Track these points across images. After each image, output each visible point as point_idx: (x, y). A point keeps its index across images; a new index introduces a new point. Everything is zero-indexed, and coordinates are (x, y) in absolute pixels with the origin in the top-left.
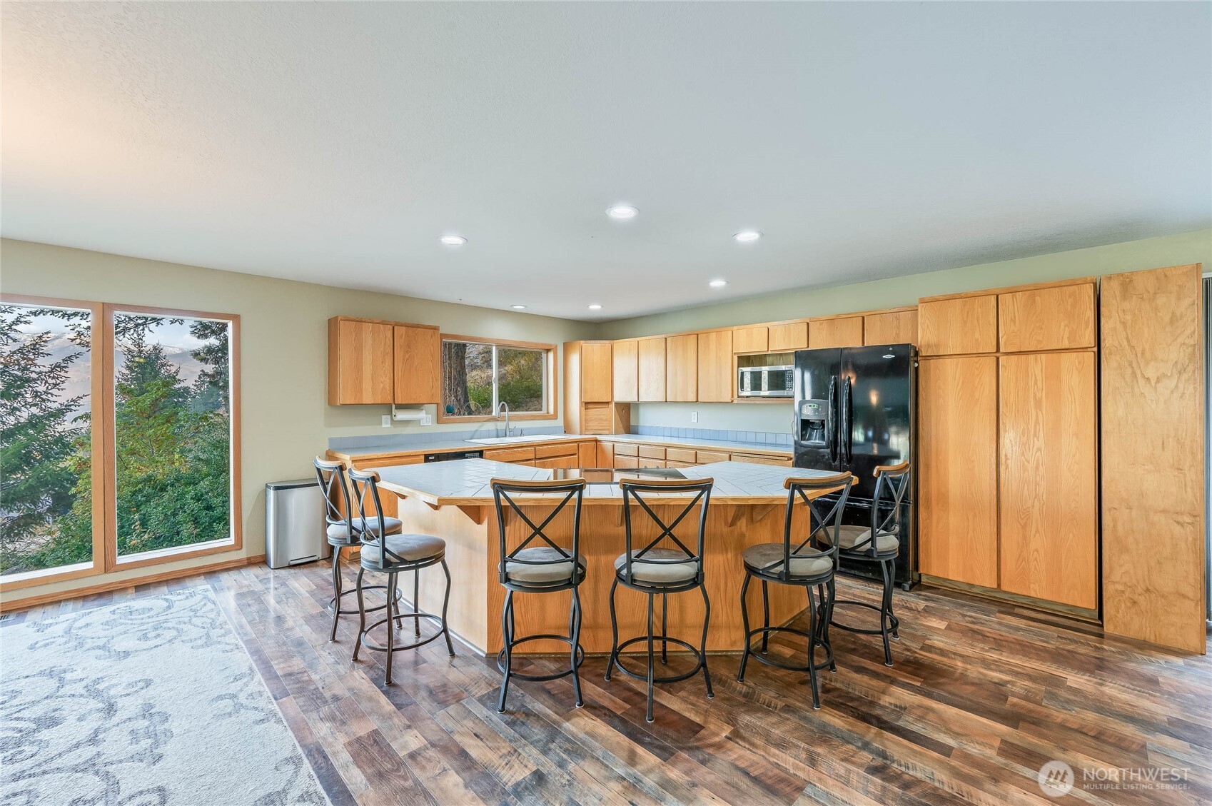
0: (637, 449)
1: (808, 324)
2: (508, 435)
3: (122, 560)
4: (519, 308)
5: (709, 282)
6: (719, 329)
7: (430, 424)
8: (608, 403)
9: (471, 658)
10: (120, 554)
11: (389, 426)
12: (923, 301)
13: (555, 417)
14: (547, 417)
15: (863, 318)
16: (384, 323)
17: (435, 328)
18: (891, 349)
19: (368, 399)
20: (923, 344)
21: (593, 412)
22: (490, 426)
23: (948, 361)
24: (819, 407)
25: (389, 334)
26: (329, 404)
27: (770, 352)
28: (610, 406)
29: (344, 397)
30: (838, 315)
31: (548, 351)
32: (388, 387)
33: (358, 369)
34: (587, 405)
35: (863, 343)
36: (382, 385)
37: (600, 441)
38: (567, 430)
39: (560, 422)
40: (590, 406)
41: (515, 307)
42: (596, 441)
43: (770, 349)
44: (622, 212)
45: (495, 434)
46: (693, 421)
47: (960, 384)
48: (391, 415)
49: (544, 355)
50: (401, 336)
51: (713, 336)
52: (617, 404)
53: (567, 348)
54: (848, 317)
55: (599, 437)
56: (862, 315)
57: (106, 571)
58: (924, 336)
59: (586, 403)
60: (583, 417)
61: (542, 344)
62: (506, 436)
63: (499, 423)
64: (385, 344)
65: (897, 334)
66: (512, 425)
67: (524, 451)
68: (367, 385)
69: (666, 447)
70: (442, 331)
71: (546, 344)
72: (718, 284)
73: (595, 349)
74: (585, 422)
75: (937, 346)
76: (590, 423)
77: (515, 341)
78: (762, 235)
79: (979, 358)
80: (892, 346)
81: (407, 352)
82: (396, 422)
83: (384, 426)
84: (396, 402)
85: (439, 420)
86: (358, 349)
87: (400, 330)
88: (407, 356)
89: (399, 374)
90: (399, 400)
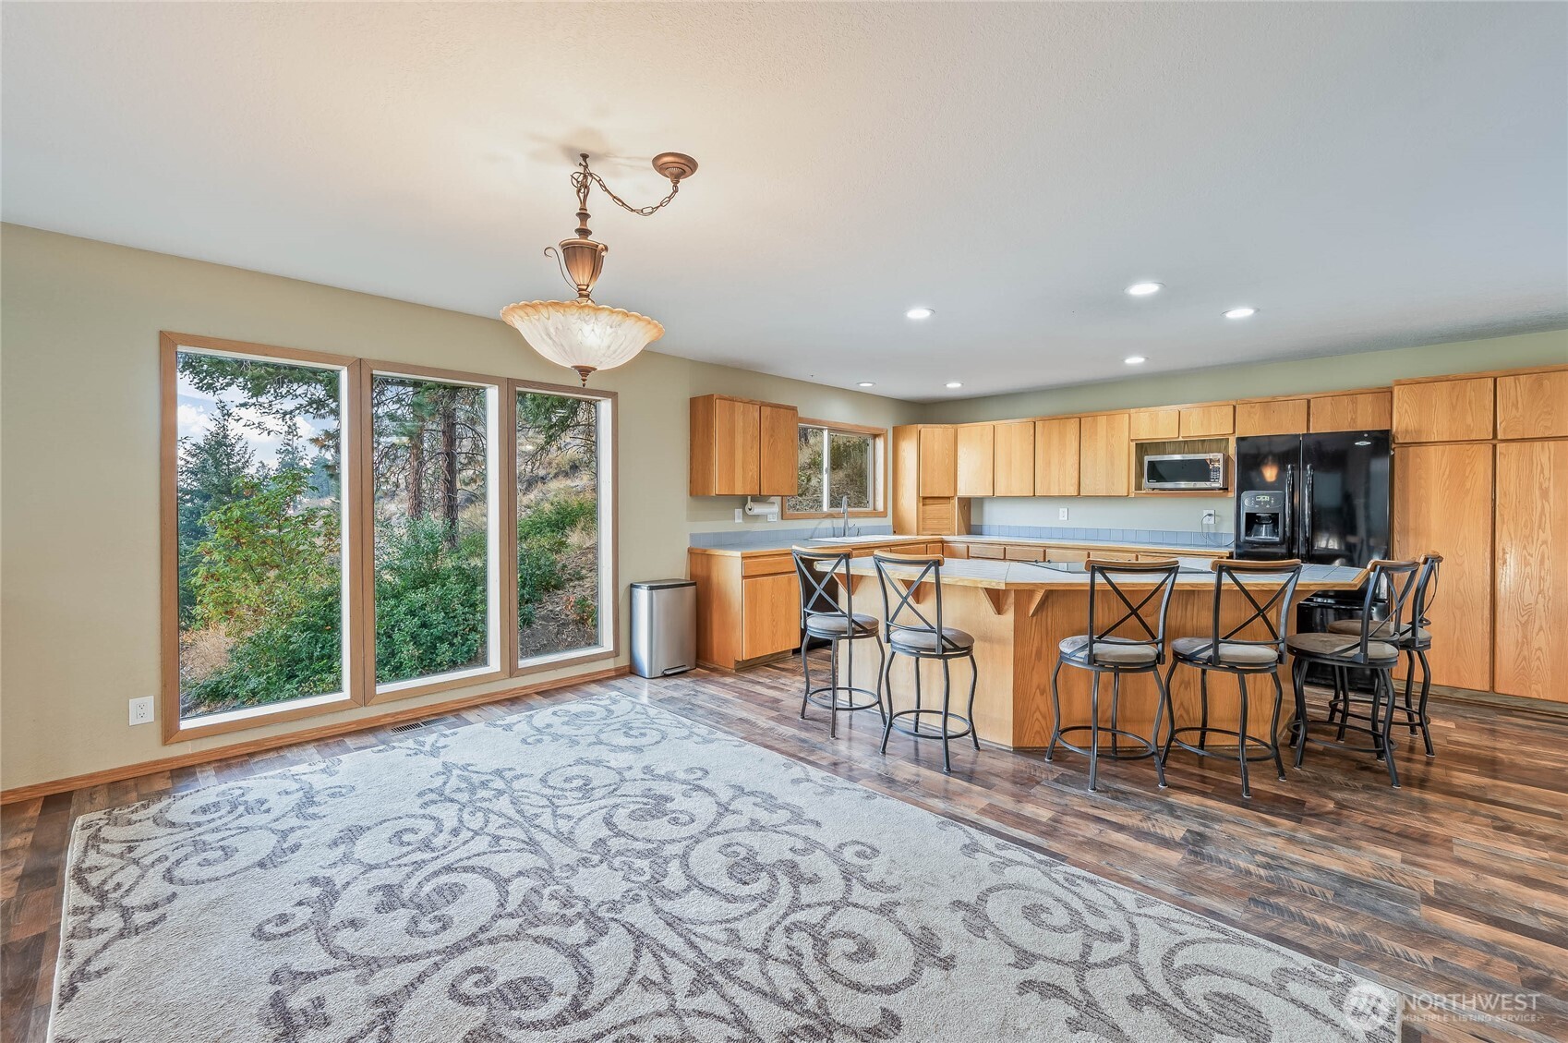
0: (1003, 551)
1: (1234, 407)
2: (847, 534)
3: (524, 663)
4: (866, 386)
5: (1125, 359)
6: (1111, 411)
7: (775, 520)
8: (949, 498)
9: (998, 752)
10: (521, 657)
11: (741, 521)
12: (1399, 383)
13: (884, 514)
14: (875, 514)
15: (1309, 401)
16: (752, 403)
17: (794, 409)
18: (1366, 435)
19: (739, 491)
20: (1399, 430)
21: (933, 509)
22: (827, 524)
23: (1432, 449)
24: (1270, 500)
25: (757, 415)
26: (691, 495)
27: (1181, 439)
28: (952, 501)
29: (718, 487)
30: (1274, 397)
31: (875, 436)
32: (756, 477)
33: (732, 454)
34: (925, 500)
35: (1308, 428)
36: (750, 474)
37: (947, 542)
38: (898, 528)
39: (888, 521)
40: (928, 501)
41: (861, 385)
42: (942, 542)
43: (1181, 435)
44: (1144, 289)
45: (832, 533)
46: (1061, 518)
47: (1447, 472)
48: (744, 509)
49: (870, 442)
50: (766, 418)
51: (1102, 420)
52: (960, 499)
53: (898, 433)
54: (1288, 398)
55: (946, 538)
56: (1309, 396)
57: (511, 676)
58: (1403, 421)
59: (924, 498)
60: (921, 517)
61: (869, 428)
62: (844, 535)
63: (835, 520)
64: (753, 427)
65: (1354, 420)
66: (852, 522)
68: (738, 473)
69: (1045, 547)
70: (800, 415)
71: (874, 429)
72: (1135, 361)
73: (935, 434)
74: (922, 518)
75: (1419, 432)
76: (928, 522)
77: (849, 425)
78: (1257, 310)
79: (1470, 446)
80: (1368, 432)
81: (771, 436)
82: (748, 517)
83: (737, 521)
84: (762, 493)
85: (784, 516)
86: (731, 432)
87: (766, 412)
88: (772, 440)
89: (765, 461)
90: (764, 491)
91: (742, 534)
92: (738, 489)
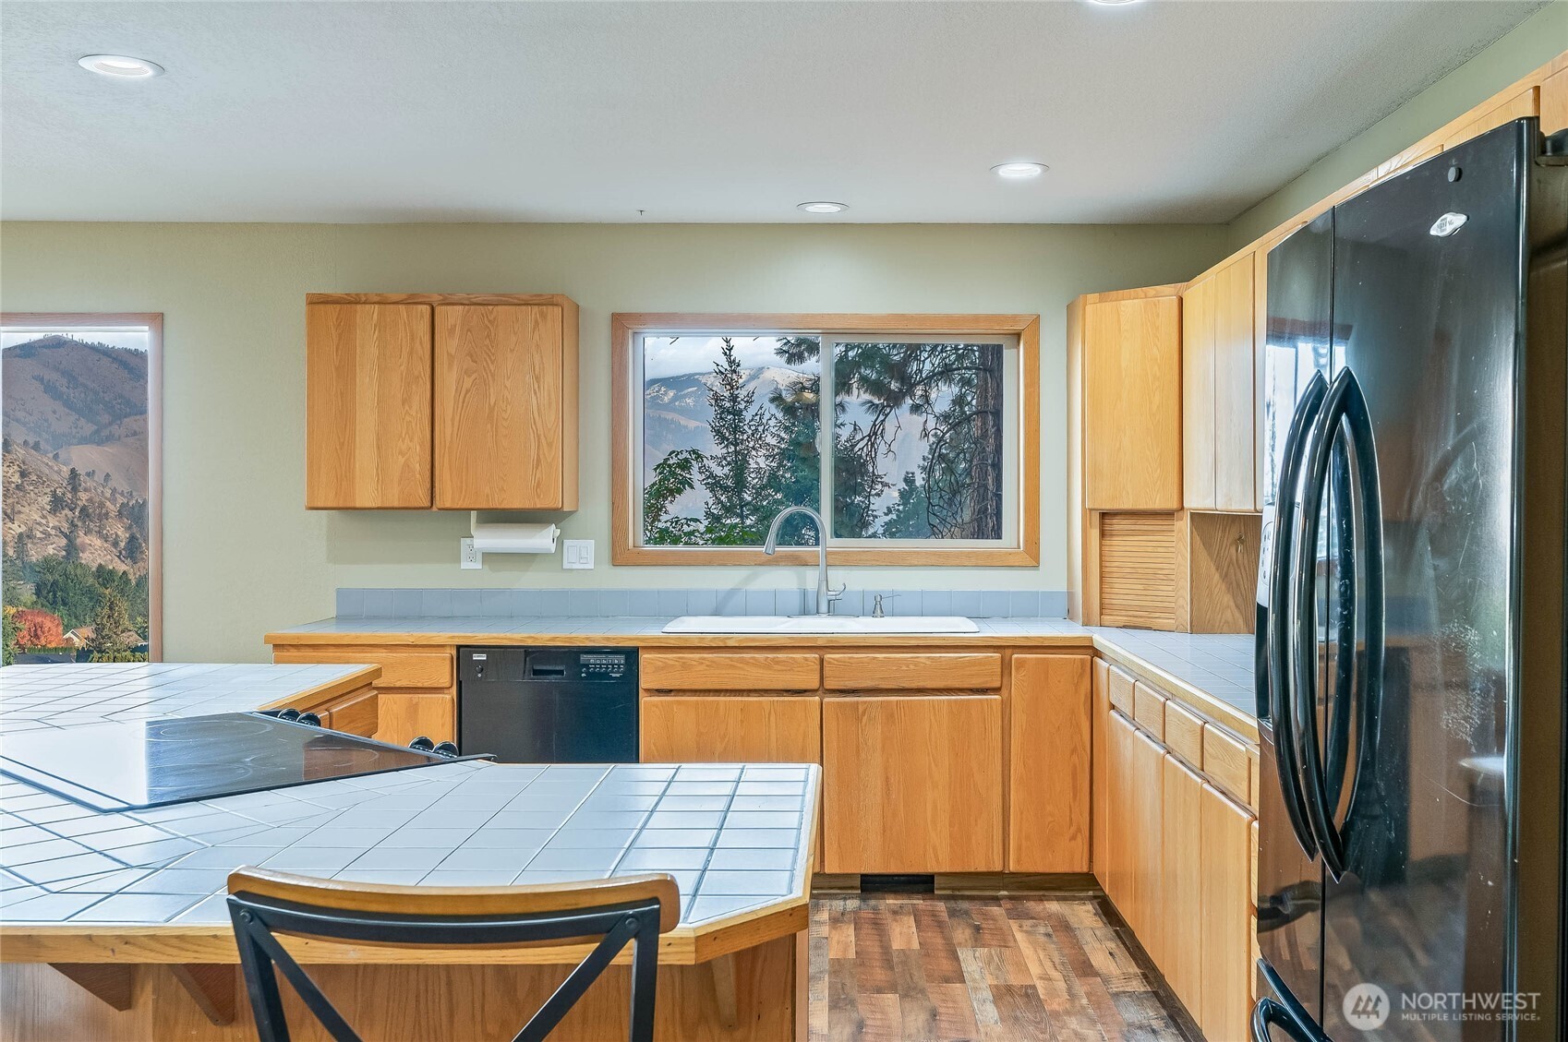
4: (823, 210)
7: (591, 566)
8: (1169, 514)
16: (411, 301)
19: (372, 493)
22: (783, 580)
25: (423, 328)
28: (1178, 525)
31: (1015, 337)
32: (419, 467)
34: (1109, 520)
36: (402, 460)
37: (1097, 651)
39: (1050, 577)
40: (1117, 526)
41: (811, 208)
42: (1084, 649)
45: (796, 603)
50: (452, 331)
55: (1101, 638)
59: (1104, 515)
64: (411, 353)
66: (839, 577)
67: (777, 662)
68: (365, 457)
81: (468, 373)
82: (490, 557)
83: (465, 565)
84: (438, 503)
85: (620, 555)
86: (346, 371)
87: (450, 317)
88: (468, 382)
89: (445, 431)
90: (446, 498)
91: (481, 595)
92: (366, 495)
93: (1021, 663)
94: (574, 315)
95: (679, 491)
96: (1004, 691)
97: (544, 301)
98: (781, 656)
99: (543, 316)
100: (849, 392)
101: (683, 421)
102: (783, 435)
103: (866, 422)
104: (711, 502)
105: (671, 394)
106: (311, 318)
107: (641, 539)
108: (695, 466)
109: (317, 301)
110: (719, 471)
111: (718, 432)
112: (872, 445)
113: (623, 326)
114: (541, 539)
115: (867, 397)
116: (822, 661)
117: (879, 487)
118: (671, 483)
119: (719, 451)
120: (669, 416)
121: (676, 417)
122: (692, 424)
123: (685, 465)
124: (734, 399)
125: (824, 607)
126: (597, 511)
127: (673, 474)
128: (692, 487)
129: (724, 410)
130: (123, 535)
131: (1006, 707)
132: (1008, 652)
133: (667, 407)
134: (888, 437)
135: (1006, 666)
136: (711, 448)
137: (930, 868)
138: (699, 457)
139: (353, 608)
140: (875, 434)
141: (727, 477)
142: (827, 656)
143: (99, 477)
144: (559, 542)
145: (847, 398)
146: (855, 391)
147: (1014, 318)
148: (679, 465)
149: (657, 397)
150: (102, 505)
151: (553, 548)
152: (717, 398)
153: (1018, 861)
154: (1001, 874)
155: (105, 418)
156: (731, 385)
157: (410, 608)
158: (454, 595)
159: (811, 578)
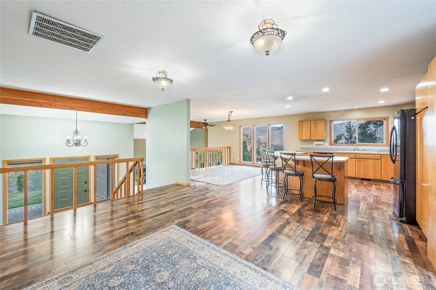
16: (308, 121)
22: (351, 147)
25: (310, 123)
31: (385, 119)
32: (309, 136)
41: (354, 108)
45: (353, 150)
48: (314, 143)
81: (314, 127)
82: (316, 144)
83: (314, 145)
84: (311, 139)
85: (331, 144)
86: (302, 128)
87: (312, 122)
88: (314, 128)
89: (312, 132)
90: (312, 139)
91: (316, 148)
92: (304, 139)
93: (383, 157)
94: (326, 121)
95: (340, 140)
96: (381, 160)
97: (322, 120)
98: (350, 154)
99: (322, 121)
100: (370, 125)
101: (342, 130)
102: (360, 131)
103: (374, 129)
104: (346, 141)
105: (340, 126)
106: (299, 123)
107: (333, 143)
108: (343, 136)
109: (299, 121)
110: (347, 137)
111: (347, 131)
112: (375, 133)
113: (331, 121)
114: (322, 143)
115: (373, 125)
116: (355, 155)
117: (379, 139)
118: (339, 138)
119: (347, 134)
120: (339, 129)
121: (340, 129)
122: (343, 130)
123: (341, 136)
124: (350, 127)
125: (356, 150)
126: (328, 140)
127: (339, 137)
128: (342, 139)
129: (348, 129)
130: (264, 146)
131: (381, 162)
132: (381, 155)
133: (339, 128)
134: (378, 131)
135: (381, 157)
136: (346, 134)
137: (370, 178)
138: (343, 135)
139: (302, 149)
140: (376, 131)
141: (349, 138)
142: (356, 155)
143: (262, 139)
144: (324, 143)
145: (370, 126)
146: (372, 125)
147: (385, 117)
148: (340, 136)
149: (337, 126)
150: (262, 142)
151: (323, 144)
152: (347, 127)
153: (383, 179)
154: (380, 180)
155: (262, 132)
156: (349, 125)
157: (308, 149)
158: (312, 148)
159: (355, 147)
